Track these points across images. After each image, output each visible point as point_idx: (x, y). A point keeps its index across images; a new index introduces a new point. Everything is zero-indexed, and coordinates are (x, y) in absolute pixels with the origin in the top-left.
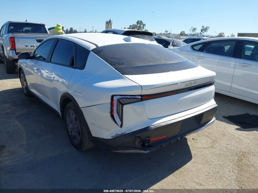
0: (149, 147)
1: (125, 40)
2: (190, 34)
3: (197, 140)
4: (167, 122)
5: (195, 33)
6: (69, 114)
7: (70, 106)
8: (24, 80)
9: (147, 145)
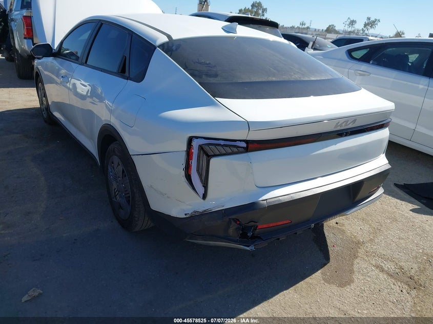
0: (255, 238)
1: (224, 29)
2: (343, 31)
3: (343, 225)
4: (292, 195)
5: (353, 29)
6: (113, 163)
7: (114, 149)
8: (43, 94)
9: (250, 234)
